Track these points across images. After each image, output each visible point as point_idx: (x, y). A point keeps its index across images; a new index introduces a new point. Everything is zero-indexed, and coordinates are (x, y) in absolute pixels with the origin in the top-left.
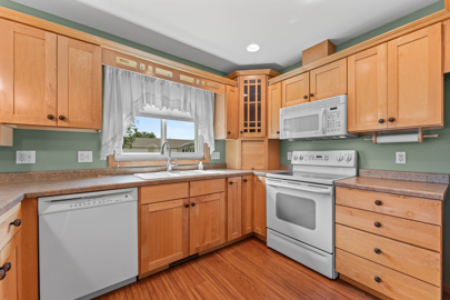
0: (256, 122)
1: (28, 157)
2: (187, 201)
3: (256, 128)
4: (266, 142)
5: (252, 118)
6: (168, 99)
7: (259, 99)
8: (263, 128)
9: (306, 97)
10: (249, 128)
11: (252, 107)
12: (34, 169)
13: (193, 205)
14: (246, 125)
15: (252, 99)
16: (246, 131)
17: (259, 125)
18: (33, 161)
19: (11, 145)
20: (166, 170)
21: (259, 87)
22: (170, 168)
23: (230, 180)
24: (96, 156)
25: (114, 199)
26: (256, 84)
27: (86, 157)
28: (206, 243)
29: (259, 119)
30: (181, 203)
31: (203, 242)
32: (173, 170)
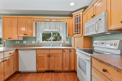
0: (79, 30)
1: (25, 42)
2: (48, 55)
3: (79, 32)
4: (83, 37)
5: (77, 29)
6: (51, 27)
7: (80, 22)
8: (81, 32)
9: (92, 17)
10: (76, 32)
11: (77, 25)
12: (26, 44)
13: (50, 56)
14: (75, 32)
15: (77, 22)
16: (75, 34)
17: (80, 31)
18: (25, 43)
19: (22, 40)
20: (50, 46)
21: (80, 17)
22: (51, 45)
23: (64, 50)
24: (35, 42)
25: (31, 52)
26: (79, 16)
27: (34, 42)
28: (55, 68)
29: (80, 29)
30: (47, 55)
31: (54, 68)
32: (52, 46)
